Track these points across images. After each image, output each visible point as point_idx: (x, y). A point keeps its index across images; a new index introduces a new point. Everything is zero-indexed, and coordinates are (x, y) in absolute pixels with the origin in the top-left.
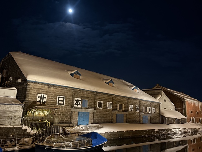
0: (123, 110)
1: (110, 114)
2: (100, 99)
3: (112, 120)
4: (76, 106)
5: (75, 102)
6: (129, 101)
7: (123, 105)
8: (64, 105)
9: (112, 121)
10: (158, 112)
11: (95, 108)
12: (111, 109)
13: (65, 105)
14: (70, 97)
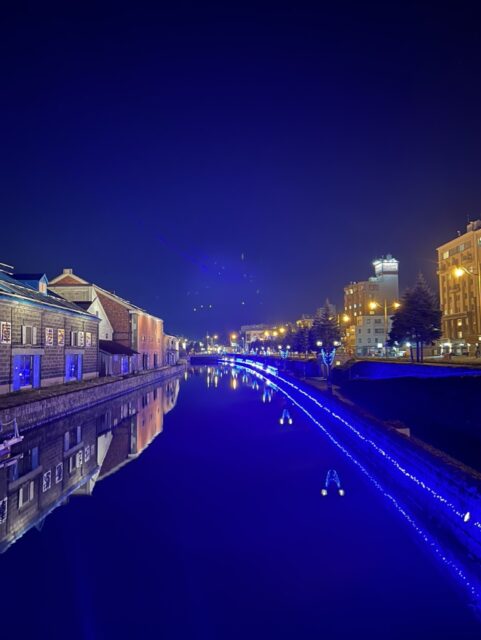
0: (35, 343)
1: (7, 358)
3: (10, 373)
6: (46, 316)
7: (35, 329)
9: (10, 377)
10: (94, 343)
12: (10, 342)
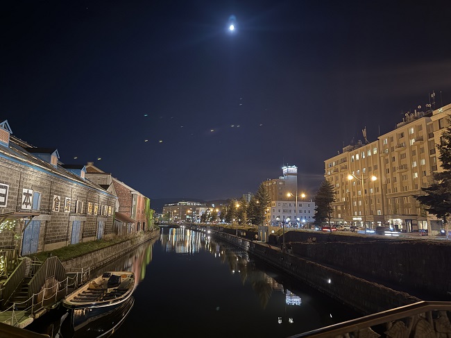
0: (82, 212)
1: (67, 222)
2: (56, 191)
3: (67, 233)
4: (24, 207)
5: (24, 197)
6: (89, 194)
7: (83, 203)
8: (5, 206)
9: (67, 237)
10: (112, 213)
11: (49, 210)
12: (69, 212)
13: (8, 206)
14: (15, 187)
